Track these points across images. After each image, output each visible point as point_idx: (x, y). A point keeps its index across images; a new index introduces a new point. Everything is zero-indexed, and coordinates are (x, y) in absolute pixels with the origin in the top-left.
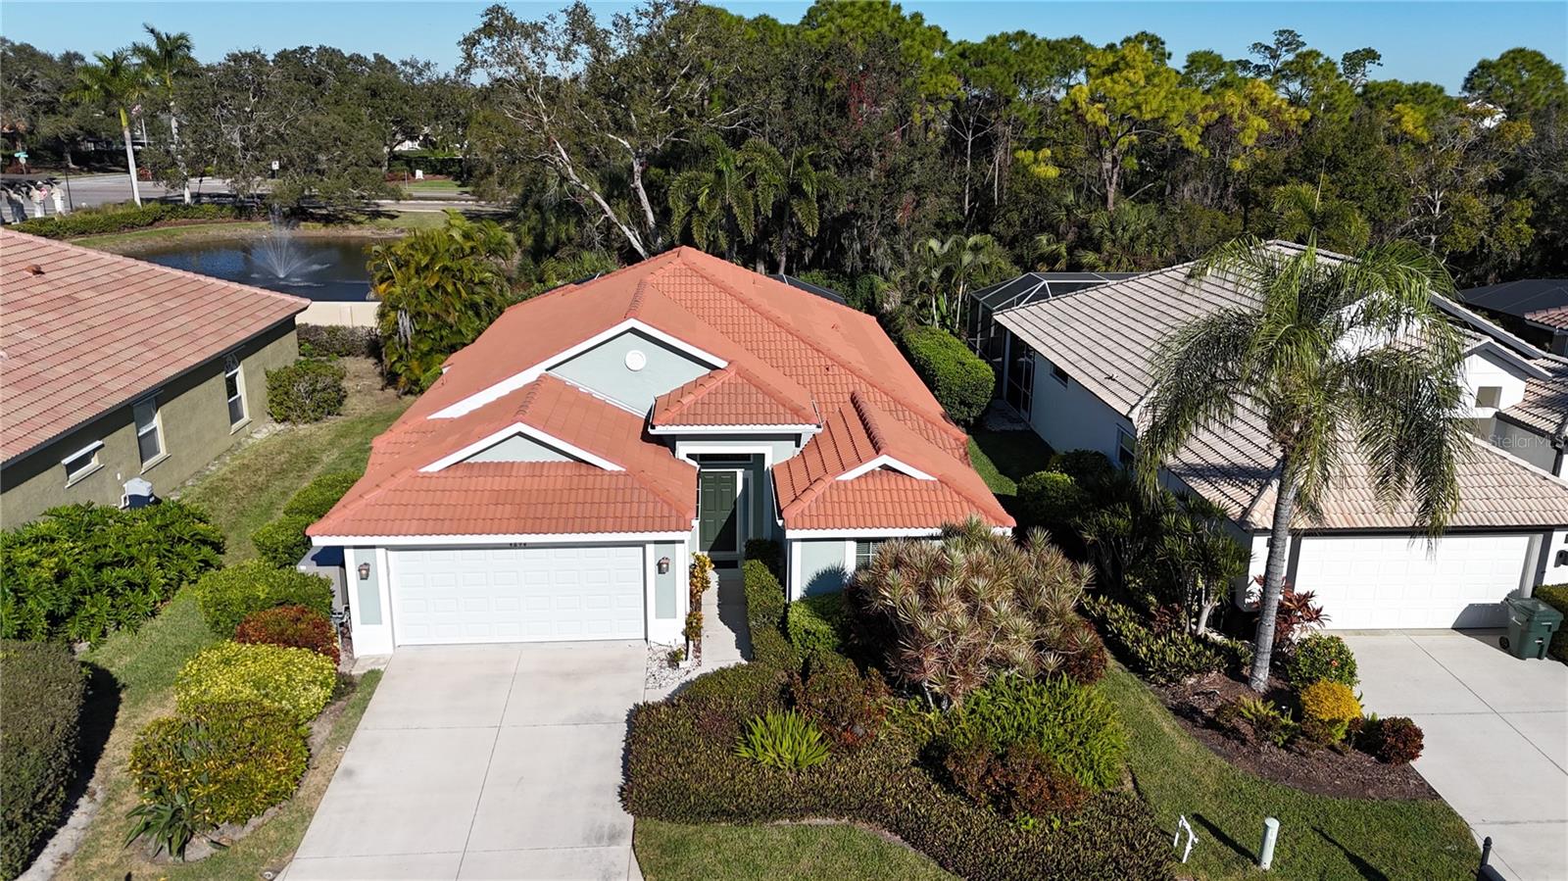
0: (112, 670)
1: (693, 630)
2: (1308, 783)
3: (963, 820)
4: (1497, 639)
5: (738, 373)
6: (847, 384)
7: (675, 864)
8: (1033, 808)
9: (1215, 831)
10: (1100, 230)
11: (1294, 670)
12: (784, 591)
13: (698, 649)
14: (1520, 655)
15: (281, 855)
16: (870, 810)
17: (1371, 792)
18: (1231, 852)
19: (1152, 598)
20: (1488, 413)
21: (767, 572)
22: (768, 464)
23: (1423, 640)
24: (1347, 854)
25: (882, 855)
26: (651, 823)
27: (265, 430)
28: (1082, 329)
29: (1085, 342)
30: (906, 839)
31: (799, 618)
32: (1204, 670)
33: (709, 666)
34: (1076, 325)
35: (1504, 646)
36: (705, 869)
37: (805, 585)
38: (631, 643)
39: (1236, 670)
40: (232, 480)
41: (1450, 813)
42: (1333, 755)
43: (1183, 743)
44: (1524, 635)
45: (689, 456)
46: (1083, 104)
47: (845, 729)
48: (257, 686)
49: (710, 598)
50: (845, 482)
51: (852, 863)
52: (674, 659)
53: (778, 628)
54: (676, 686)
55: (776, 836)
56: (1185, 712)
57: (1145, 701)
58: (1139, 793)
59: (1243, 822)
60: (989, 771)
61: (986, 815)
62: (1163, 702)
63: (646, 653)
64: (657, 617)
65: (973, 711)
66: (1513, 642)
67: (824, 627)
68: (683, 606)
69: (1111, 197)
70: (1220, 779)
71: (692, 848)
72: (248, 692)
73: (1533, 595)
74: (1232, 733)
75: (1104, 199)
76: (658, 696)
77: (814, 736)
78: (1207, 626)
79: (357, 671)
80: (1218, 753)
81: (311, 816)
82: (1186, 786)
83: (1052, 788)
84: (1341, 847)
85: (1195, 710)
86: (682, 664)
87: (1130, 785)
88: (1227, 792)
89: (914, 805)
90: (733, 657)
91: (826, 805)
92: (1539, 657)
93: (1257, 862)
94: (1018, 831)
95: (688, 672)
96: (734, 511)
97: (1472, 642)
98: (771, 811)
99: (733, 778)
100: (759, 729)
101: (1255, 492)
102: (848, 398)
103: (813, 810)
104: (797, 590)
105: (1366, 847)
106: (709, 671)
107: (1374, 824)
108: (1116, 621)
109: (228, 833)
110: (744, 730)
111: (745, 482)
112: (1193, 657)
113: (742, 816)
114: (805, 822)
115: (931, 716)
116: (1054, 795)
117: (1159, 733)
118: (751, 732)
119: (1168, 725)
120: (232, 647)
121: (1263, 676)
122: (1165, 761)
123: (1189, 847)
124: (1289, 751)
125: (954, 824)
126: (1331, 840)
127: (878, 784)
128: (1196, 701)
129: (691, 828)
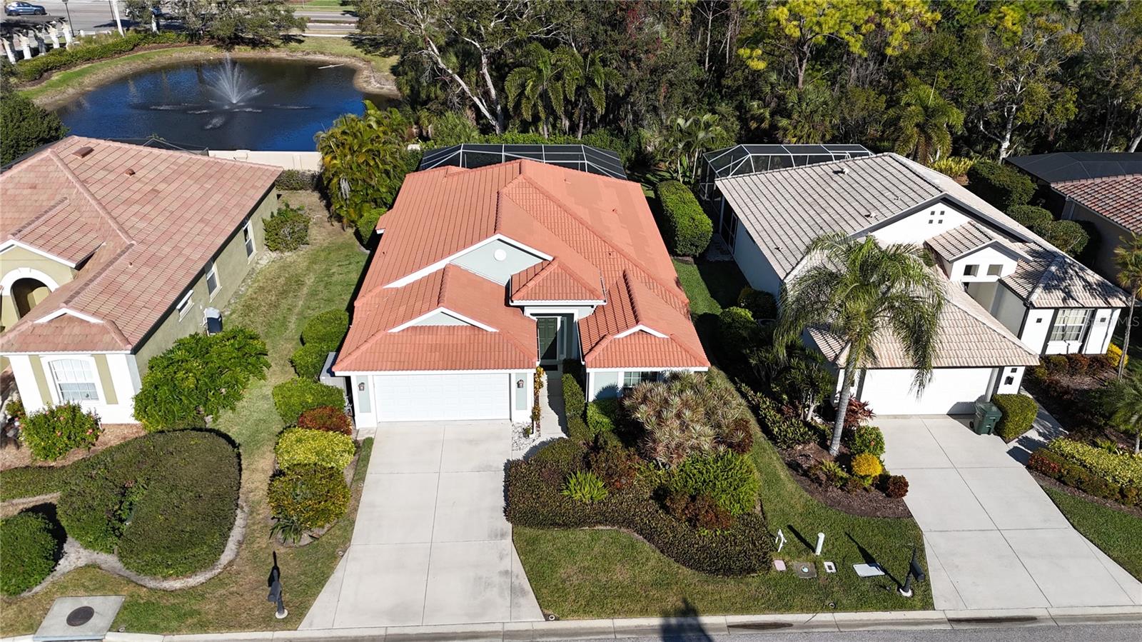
0: (230, 434)
1: (536, 416)
2: (849, 509)
3: (673, 529)
4: (968, 422)
5: (559, 266)
6: (621, 265)
7: (534, 550)
8: (707, 525)
9: (797, 535)
10: (791, 104)
11: (853, 444)
12: (585, 396)
13: (538, 426)
14: (979, 433)
15: (344, 543)
16: (629, 523)
17: (878, 513)
18: (803, 546)
19: (785, 396)
20: (994, 279)
21: (575, 383)
22: (576, 319)
23: (928, 422)
24: (859, 547)
25: (633, 546)
26: (520, 529)
27: (265, 257)
28: (767, 204)
29: (768, 216)
30: (645, 538)
31: (593, 412)
32: (805, 443)
33: (545, 437)
34: (764, 199)
35: (972, 427)
36: (548, 553)
37: (596, 393)
38: (503, 421)
39: (824, 444)
40: (257, 299)
41: (915, 526)
42: (864, 493)
43: (789, 483)
44: (981, 424)
45: (531, 314)
46: (783, 22)
47: (616, 481)
48: (317, 454)
49: (544, 392)
50: (619, 339)
51: (619, 551)
52: (526, 433)
53: (581, 417)
54: (528, 449)
55: (582, 535)
56: (793, 466)
57: (773, 459)
58: (763, 514)
59: (812, 529)
60: (687, 507)
61: (684, 527)
62: (784, 459)
63: (511, 428)
64: (517, 409)
65: (682, 470)
66: (976, 425)
67: (606, 420)
68: (531, 404)
69: (801, 79)
70: (805, 505)
71: (542, 542)
72: (314, 458)
73: (991, 400)
74: (817, 480)
75: (796, 81)
76: (519, 455)
77: (600, 484)
78: (814, 411)
79: (360, 438)
80: (807, 490)
81: (354, 522)
82: (787, 509)
83: (717, 517)
84: (857, 543)
85: (799, 465)
86: (530, 436)
87: (758, 508)
88: (808, 513)
89: (649, 522)
90: (558, 433)
91: (606, 521)
92: (989, 434)
93: (814, 551)
94: (700, 536)
95: (534, 440)
96: (556, 338)
97: (956, 422)
98: (580, 523)
99: (560, 506)
100: (573, 481)
101: (844, 345)
102: (621, 275)
103: (600, 523)
104: (592, 395)
105: (869, 544)
106: (545, 440)
107: (876, 531)
108: (764, 409)
109: (317, 531)
110: (566, 480)
111: (562, 322)
112: (801, 435)
113: (565, 525)
114: (596, 528)
115: (660, 472)
116: (718, 518)
117: (778, 479)
118: (569, 483)
119: (783, 473)
120: (300, 432)
121: (836, 448)
122: (779, 495)
123: (781, 545)
124: (843, 490)
125: (668, 531)
126: (852, 540)
127: (632, 510)
128: (800, 460)
129: (540, 531)
